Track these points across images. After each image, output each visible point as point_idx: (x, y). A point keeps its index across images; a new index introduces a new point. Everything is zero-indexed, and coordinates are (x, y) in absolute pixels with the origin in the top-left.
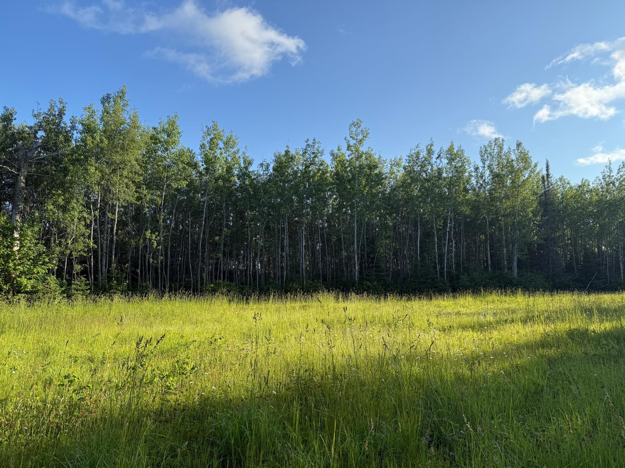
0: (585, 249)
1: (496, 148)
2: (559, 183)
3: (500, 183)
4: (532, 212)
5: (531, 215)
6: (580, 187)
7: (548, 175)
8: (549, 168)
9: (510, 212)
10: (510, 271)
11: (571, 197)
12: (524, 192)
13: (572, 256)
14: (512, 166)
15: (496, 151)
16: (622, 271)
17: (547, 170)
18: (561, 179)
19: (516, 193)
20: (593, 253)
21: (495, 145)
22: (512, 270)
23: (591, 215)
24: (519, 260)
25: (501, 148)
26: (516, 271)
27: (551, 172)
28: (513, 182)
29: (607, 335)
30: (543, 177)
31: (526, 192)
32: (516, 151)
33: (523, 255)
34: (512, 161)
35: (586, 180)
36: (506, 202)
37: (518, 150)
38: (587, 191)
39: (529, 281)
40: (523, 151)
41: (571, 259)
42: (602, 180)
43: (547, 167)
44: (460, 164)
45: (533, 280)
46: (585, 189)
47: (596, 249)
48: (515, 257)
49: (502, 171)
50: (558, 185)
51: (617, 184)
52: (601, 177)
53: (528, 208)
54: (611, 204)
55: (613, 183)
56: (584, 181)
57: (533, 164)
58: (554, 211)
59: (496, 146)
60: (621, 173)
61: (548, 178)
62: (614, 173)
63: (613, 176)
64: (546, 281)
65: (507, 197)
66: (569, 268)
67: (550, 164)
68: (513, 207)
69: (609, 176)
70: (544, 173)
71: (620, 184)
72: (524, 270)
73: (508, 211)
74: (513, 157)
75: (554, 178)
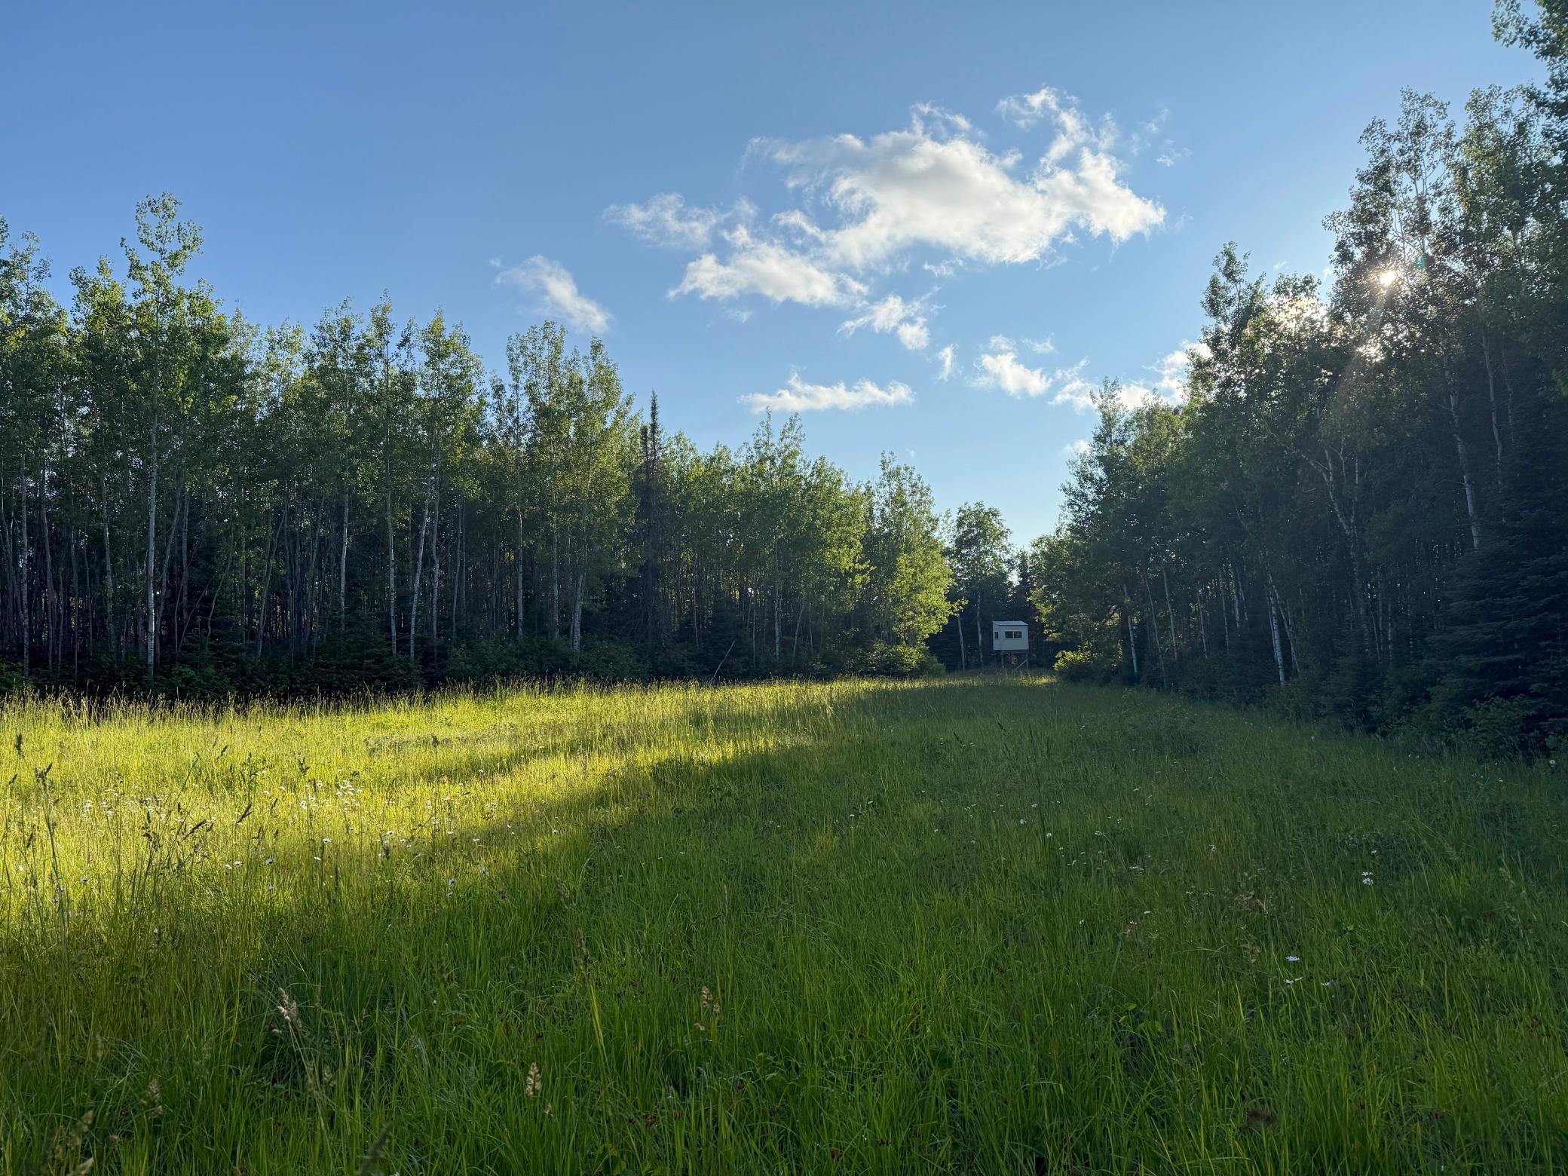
0: (718, 592)
1: (546, 346)
2: (675, 447)
3: (552, 432)
4: (619, 504)
5: (614, 511)
6: (712, 459)
7: (654, 426)
8: (657, 410)
9: (571, 502)
10: (565, 637)
11: (697, 479)
12: (601, 459)
13: (691, 606)
14: (580, 396)
15: (545, 353)
16: (777, 640)
17: (653, 415)
18: (678, 439)
19: (586, 458)
20: (730, 601)
21: (544, 338)
22: (569, 636)
23: (731, 522)
24: (586, 613)
25: (558, 350)
26: (578, 636)
27: (661, 419)
28: (581, 432)
29: (723, 771)
30: (644, 431)
31: (607, 460)
32: (591, 362)
33: (595, 601)
34: (581, 382)
35: (725, 447)
36: (563, 478)
37: (594, 359)
38: (726, 472)
39: (604, 661)
40: (604, 364)
41: (690, 613)
42: (753, 450)
43: (654, 408)
44: (459, 371)
45: (613, 657)
46: (722, 467)
47: (737, 593)
48: (578, 606)
49: (559, 402)
50: (672, 452)
51: (778, 462)
52: (752, 445)
53: (609, 495)
54: (765, 502)
55: (772, 460)
56: (720, 449)
57: (622, 399)
58: (662, 506)
59: (546, 342)
60: (787, 441)
61: (653, 432)
62: (775, 440)
63: (772, 445)
64: (638, 661)
65: (566, 466)
66: (685, 633)
67: (659, 403)
68: (576, 490)
69: (766, 444)
70: (647, 420)
71: (784, 461)
72: (596, 636)
73: (567, 499)
74: (583, 374)
75: (666, 435)
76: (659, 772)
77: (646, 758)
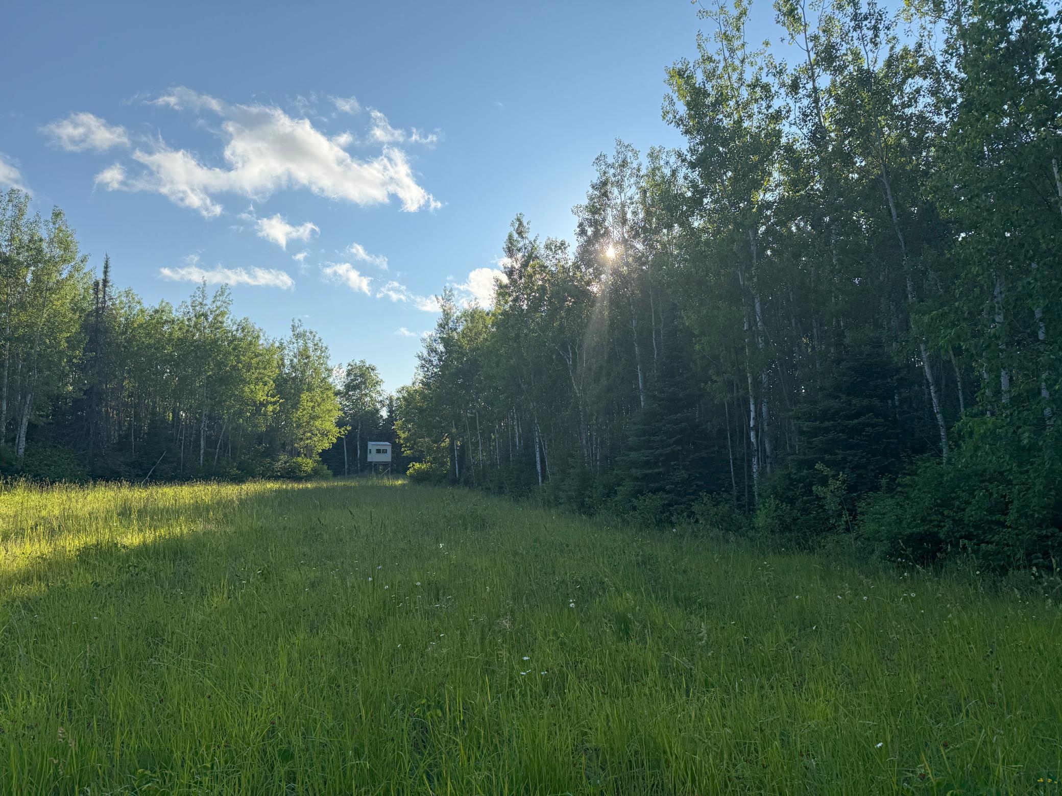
0: (154, 413)
1: (10, 207)
2: (124, 299)
3: (10, 277)
4: (68, 340)
5: (64, 344)
6: (156, 311)
7: (105, 282)
8: (109, 270)
9: (24, 335)
10: (10, 444)
11: (140, 326)
12: (55, 303)
13: (130, 424)
14: (39, 251)
15: (9, 213)
16: (202, 451)
17: (105, 273)
18: (127, 294)
19: (41, 301)
20: (164, 421)
21: (9, 201)
22: (14, 444)
23: (168, 360)
24: (31, 425)
25: (21, 212)
26: (23, 444)
27: (111, 276)
28: (37, 279)
29: (143, 551)
30: (96, 284)
31: (61, 303)
32: (51, 225)
33: (42, 416)
34: (41, 240)
35: (167, 303)
36: (18, 314)
37: (54, 224)
38: (166, 321)
39: (46, 465)
40: (64, 228)
41: (129, 429)
42: (190, 307)
43: (106, 267)
45: (55, 462)
46: (164, 318)
47: (171, 415)
48: (25, 420)
49: (18, 254)
50: (121, 302)
51: (210, 319)
52: (189, 303)
53: (61, 332)
54: (198, 347)
55: (205, 316)
56: (164, 304)
57: (78, 257)
58: (109, 344)
59: (11, 204)
60: (219, 304)
61: (105, 286)
62: (208, 301)
63: (205, 305)
64: (78, 465)
65: (22, 306)
66: (123, 445)
67: (111, 264)
68: (30, 326)
69: (201, 304)
70: (100, 277)
71: (215, 319)
72: (40, 444)
73: (21, 331)
74: (43, 233)
75: (116, 290)
76: (84, 554)
77: (72, 544)
